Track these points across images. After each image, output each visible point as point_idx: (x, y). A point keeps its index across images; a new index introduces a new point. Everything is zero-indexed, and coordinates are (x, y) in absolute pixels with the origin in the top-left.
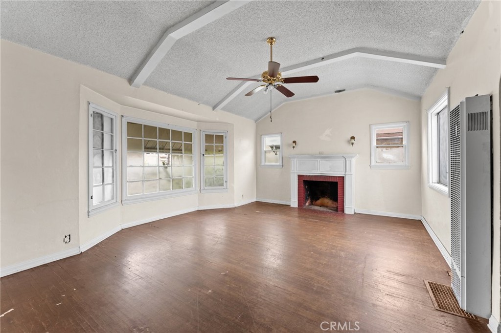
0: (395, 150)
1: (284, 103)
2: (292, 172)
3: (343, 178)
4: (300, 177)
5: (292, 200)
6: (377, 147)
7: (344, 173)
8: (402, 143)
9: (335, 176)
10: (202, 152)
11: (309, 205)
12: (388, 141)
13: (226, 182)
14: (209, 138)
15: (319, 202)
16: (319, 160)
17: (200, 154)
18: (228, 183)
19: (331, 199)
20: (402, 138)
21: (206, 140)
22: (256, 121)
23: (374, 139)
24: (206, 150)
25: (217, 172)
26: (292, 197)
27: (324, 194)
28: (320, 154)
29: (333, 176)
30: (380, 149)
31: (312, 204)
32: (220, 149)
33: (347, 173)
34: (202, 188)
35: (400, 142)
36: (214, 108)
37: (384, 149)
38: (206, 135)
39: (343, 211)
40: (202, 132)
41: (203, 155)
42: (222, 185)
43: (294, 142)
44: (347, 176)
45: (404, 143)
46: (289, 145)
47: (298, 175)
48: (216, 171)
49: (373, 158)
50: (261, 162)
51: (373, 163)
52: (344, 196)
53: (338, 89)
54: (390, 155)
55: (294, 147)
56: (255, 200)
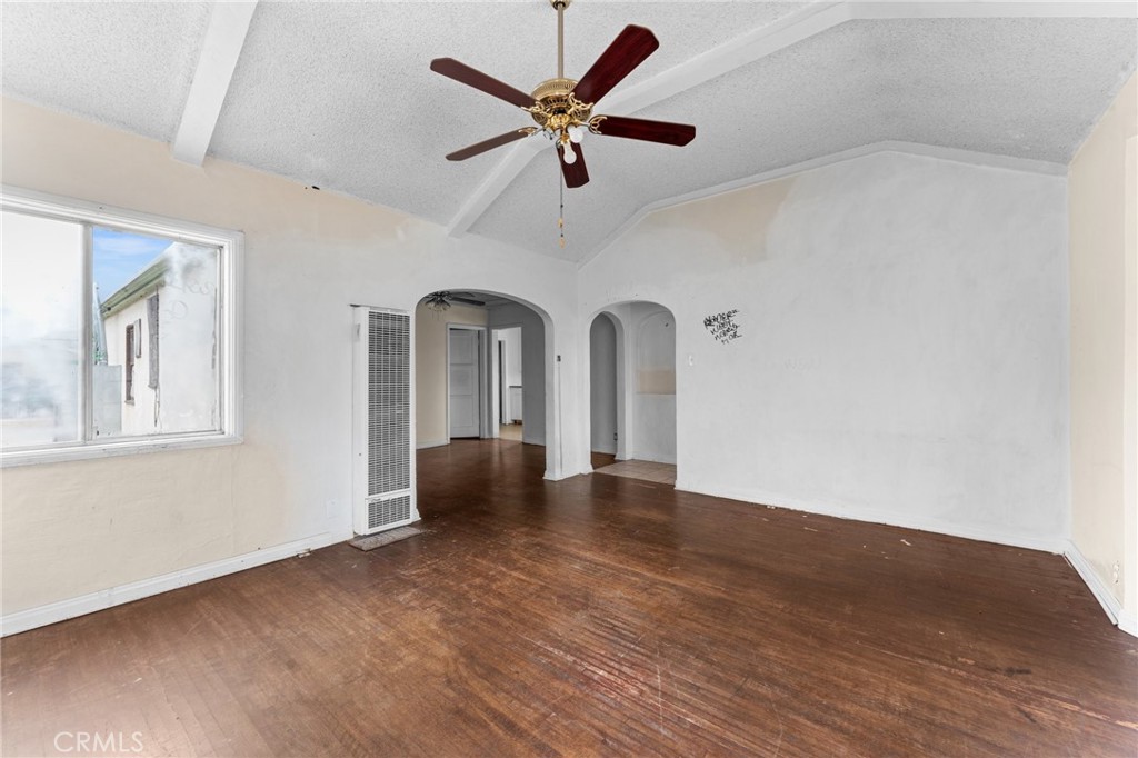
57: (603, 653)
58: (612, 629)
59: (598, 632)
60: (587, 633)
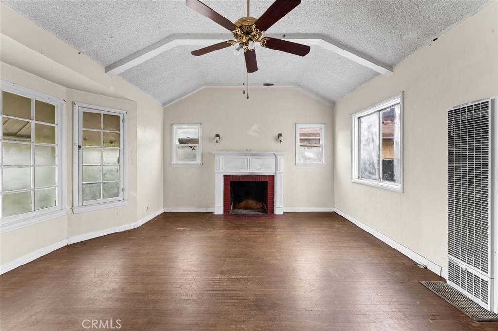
0: (315, 149)
1: (204, 87)
2: (216, 171)
3: (273, 176)
4: (226, 177)
5: (216, 206)
6: (301, 146)
7: (274, 172)
8: (319, 143)
9: (265, 176)
10: (76, 141)
11: (233, 209)
12: (308, 140)
13: (123, 190)
14: (90, 118)
15: (242, 204)
16: (249, 157)
17: (73, 144)
18: (126, 192)
19: (255, 200)
20: (319, 140)
21: (85, 120)
22: (164, 105)
23: (298, 138)
24: (85, 139)
25: (107, 175)
26: (216, 202)
27: (248, 196)
28: (247, 150)
29: (263, 175)
30: (303, 148)
31: (235, 208)
32: (112, 138)
33: (277, 172)
34: (76, 204)
35: (317, 142)
36: (108, 68)
37: (306, 148)
38: (84, 112)
39: (273, 211)
40: (76, 107)
41: (80, 147)
42: (117, 195)
43: (218, 136)
44: (277, 174)
45: (321, 143)
46: (211, 139)
47: (225, 176)
48: (105, 174)
49: (297, 156)
50: (171, 160)
51: (298, 162)
52: (274, 195)
53: (268, 82)
54: (310, 153)
55: (217, 142)
56: (161, 211)
57: (224, 284)
58: (231, 297)
59: (235, 292)
60: (238, 289)
